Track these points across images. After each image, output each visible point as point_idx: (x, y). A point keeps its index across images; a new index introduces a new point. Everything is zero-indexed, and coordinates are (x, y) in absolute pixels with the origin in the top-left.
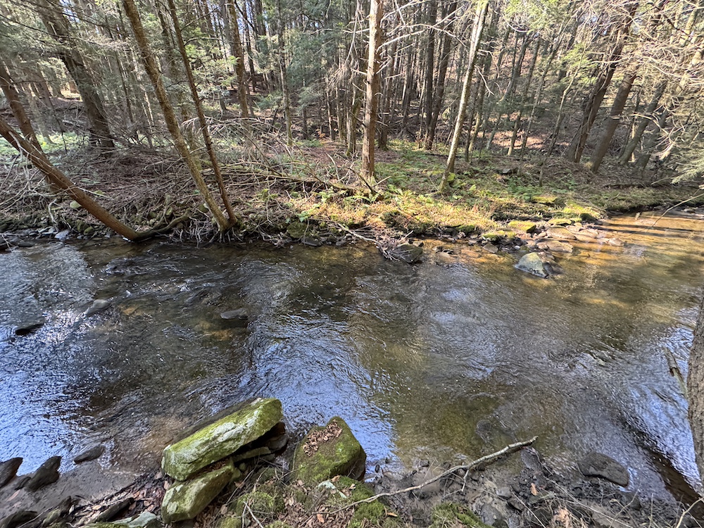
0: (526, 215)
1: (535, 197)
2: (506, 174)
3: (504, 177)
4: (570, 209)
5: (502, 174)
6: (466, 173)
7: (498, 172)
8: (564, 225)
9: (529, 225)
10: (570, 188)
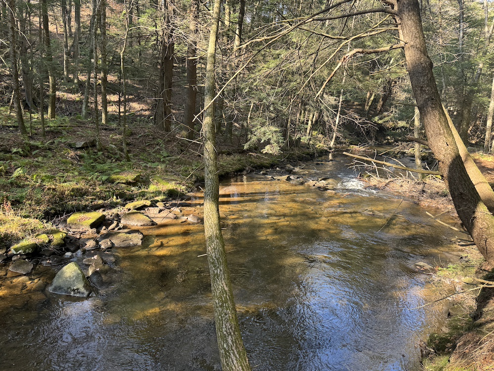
0: (100, 202)
1: (114, 177)
2: (81, 148)
3: (79, 153)
4: (155, 186)
5: (77, 149)
6: (15, 150)
7: (70, 146)
8: (143, 207)
9: (94, 216)
10: (162, 160)
